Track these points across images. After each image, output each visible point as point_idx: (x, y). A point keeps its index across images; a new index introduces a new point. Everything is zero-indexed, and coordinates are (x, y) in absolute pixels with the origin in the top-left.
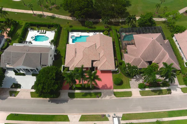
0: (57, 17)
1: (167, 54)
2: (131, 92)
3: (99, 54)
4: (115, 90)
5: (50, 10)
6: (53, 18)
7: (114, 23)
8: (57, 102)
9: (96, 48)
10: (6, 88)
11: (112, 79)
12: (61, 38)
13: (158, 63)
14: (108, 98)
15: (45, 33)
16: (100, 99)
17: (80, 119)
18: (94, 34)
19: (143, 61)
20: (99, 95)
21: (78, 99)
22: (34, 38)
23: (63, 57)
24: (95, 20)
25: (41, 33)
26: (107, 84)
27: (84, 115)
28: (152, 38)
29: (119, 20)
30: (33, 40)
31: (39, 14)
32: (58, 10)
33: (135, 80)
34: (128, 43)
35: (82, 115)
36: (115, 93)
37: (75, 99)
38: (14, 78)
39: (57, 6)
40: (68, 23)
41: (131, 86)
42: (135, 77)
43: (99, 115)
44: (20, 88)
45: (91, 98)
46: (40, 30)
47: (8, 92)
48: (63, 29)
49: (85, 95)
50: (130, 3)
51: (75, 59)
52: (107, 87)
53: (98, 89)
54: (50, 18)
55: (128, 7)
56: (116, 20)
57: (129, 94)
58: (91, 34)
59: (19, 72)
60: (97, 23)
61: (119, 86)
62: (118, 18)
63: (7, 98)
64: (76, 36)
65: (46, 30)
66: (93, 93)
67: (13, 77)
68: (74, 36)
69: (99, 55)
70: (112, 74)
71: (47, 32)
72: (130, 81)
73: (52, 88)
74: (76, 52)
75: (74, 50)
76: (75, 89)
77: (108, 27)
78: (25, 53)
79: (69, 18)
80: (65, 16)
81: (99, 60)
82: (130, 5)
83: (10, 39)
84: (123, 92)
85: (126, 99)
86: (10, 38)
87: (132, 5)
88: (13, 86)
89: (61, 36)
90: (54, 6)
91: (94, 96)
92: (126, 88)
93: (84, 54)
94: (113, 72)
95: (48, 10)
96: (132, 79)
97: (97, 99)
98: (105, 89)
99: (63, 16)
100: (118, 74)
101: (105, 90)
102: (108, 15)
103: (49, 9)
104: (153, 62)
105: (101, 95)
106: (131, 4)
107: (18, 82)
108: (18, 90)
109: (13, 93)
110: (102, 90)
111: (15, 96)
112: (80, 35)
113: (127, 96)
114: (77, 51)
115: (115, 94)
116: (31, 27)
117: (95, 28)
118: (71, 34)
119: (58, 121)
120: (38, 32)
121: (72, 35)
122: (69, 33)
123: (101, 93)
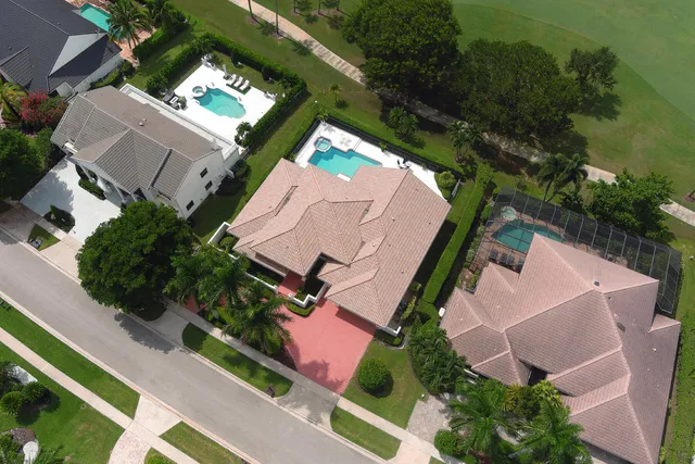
0: (316, 52)
1: (629, 375)
2: (397, 442)
3: (363, 243)
4: (345, 405)
5: (309, 22)
6: (302, 50)
7: (501, 156)
8: (139, 335)
9: (363, 216)
10: (32, 212)
11: (359, 358)
12: (282, 129)
13: (567, 391)
14: (302, 414)
15: (244, 92)
16: (275, 404)
17: (168, 432)
18: (402, 165)
19: (509, 351)
20: (280, 387)
21: (207, 362)
22: (200, 94)
23: (246, 194)
24: (439, 115)
25: (232, 86)
26: (330, 367)
27: (188, 427)
28: (597, 284)
29: (531, 154)
30: (195, 98)
31: (267, 23)
32: (334, 31)
33: (442, 406)
34: (504, 256)
35: (182, 423)
36: (338, 413)
37: (197, 356)
38: (71, 191)
39: (339, 14)
40: (334, 88)
41: (412, 420)
42: (447, 396)
43: (236, 457)
44: (67, 231)
45: (247, 380)
46: (234, 76)
47: (30, 226)
48: (310, 100)
49: (234, 362)
50: (617, 108)
51: (271, 221)
52: (326, 375)
53: (290, 363)
54: (292, 47)
55: (600, 119)
56: (517, 148)
57: (388, 447)
58: (391, 161)
59: (92, 180)
60: (438, 129)
61: (367, 395)
62: (530, 145)
63: (16, 242)
64: (336, 144)
65: (254, 84)
66: (265, 369)
67: (69, 188)
68: (329, 140)
69: (360, 248)
70: (371, 337)
71: (253, 89)
72: (419, 402)
73: (122, 280)
74: (288, 199)
75: (285, 190)
76: (217, 324)
77: (471, 162)
78: (126, 128)
79: (354, 72)
80: (343, 61)
81: (349, 266)
82: (612, 115)
83: (134, 65)
84: (369, 425)
85: (362, 455)
86: (136, 64)
87: (618, 117)
88: (53, 217)
90: (332, 12)
91: (261, 382)
92: (390, 416)
93: (307, 219)
94: (380, 335)
95: (303, 20)
96: (432, 399)
97: (266, 397)
98: (314, 379)
99: (339, 59)
100: (394, 348)
101: (310, 382)
102: (484, 118)
103: (309, 16)
104: (550, 378)
105: (286, 392)
106: (617, 113)
107: (72, 209)
108: (60, 234)
109: (40, 237)
110: (301, 376)
111: (38, 248)
112: (351, 147)
113: (374, 451)
114: (292, 197)
115: (337, 416)
116: (216, 53)
117: (420, 145)
118: (323, 130)
119: (103, 398)
120: (227, 78)
121: (326, 134)
122: (319, 123)
123: (289, 383)
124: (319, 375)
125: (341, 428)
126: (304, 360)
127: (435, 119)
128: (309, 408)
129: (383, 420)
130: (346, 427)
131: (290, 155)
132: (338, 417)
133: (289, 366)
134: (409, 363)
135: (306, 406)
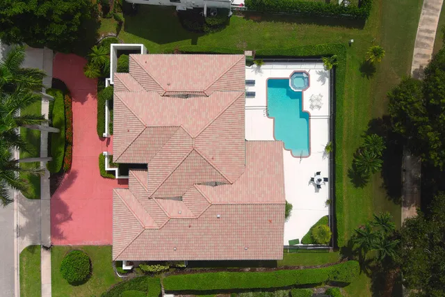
3: (180, 199)
11: (91, 243)
14: (20, 220)
16: (15, 194)
20: (31, 189)
23: (194, 43)
24: (415, 181)
26: (70, 222)
36: (36, 251)
51: (153, 95)
52: (60, 222)
53: (54, 189)
64: (307, 95)
68: (308, 85)
74: (187, 96)
75: (198, 87)
79: (424, 56)
80: (433, 35)
89: (307, 26)
93: (167, 132)
99: (434, 27)
101: (48, 212)
105: (29, 197)
110: (49, 202)
112: (312, 113)
114: (191, 98)
118: (315, 71)
121: (314, 78)
122: (321, 61)
123: (38, 195)
124: (58, 216)
125: (24, 259)
126: (64, 196)
127: (406, 179)
128: (28, 224)
129: (50, 291)
130: (28, 263)
131: (260, 58)
132: (33, 252)
133: (51, 187)
134: (108, 288)
135: (28, 220)
